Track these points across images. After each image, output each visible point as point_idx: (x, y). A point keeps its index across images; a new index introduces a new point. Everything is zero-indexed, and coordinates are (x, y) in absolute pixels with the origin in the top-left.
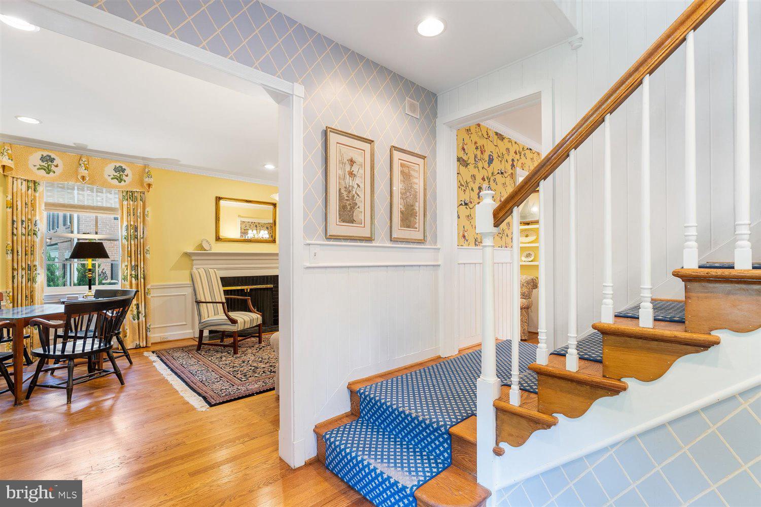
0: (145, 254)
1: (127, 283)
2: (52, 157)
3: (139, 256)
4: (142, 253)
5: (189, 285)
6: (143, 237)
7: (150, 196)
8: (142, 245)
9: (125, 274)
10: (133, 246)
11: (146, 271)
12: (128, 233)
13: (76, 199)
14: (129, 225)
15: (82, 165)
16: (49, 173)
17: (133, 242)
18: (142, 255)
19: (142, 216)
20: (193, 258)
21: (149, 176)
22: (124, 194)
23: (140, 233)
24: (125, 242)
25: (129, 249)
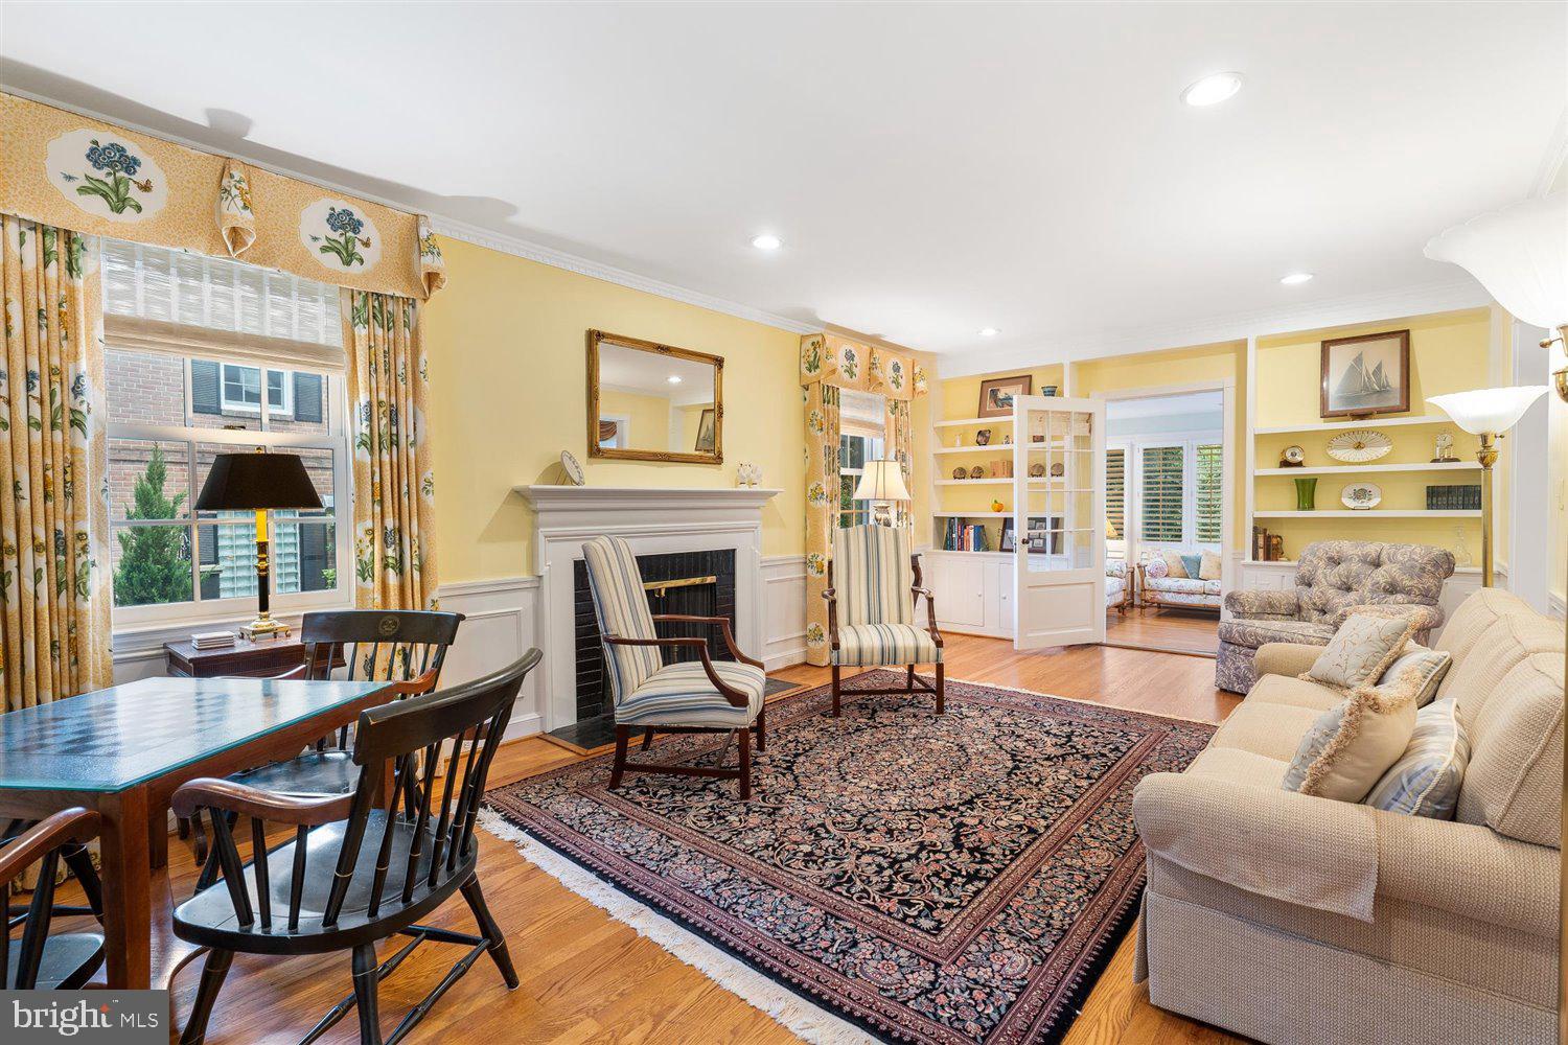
0: (423, 495)
1: (374, 586)
2: (129, 153)
3: (405, 500)
4: (414, 491)
5: (528, 585)
6: (414, 443)
7: (428, 313)
8: (413, 466)
9: (366, 557)
10: (387, 467)
11: (425, 547)
12: (371, 430)
13: (207, 310)
14: (375, 404)
15: (234, 192)
16: (119, 210)
17: (386, 458)
18: (414, 497)
19: (410, 376)
20: (540, 505)
21: (433, 250)
22: (358, 303)
23: (404, 430)
24: (364, 455)
25: (377, 479)
